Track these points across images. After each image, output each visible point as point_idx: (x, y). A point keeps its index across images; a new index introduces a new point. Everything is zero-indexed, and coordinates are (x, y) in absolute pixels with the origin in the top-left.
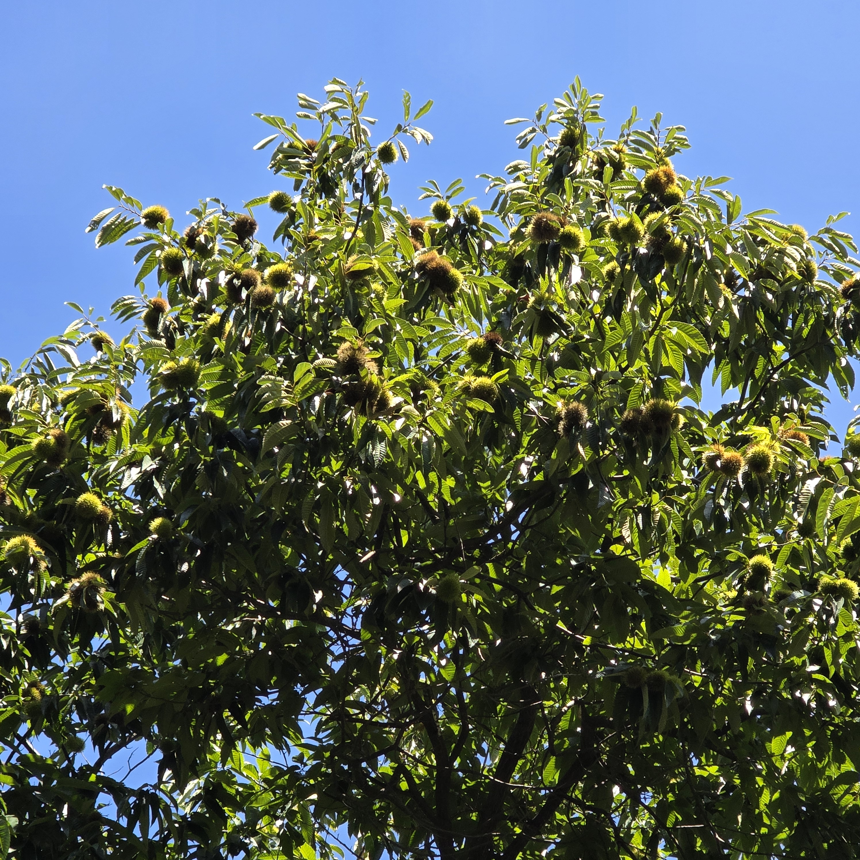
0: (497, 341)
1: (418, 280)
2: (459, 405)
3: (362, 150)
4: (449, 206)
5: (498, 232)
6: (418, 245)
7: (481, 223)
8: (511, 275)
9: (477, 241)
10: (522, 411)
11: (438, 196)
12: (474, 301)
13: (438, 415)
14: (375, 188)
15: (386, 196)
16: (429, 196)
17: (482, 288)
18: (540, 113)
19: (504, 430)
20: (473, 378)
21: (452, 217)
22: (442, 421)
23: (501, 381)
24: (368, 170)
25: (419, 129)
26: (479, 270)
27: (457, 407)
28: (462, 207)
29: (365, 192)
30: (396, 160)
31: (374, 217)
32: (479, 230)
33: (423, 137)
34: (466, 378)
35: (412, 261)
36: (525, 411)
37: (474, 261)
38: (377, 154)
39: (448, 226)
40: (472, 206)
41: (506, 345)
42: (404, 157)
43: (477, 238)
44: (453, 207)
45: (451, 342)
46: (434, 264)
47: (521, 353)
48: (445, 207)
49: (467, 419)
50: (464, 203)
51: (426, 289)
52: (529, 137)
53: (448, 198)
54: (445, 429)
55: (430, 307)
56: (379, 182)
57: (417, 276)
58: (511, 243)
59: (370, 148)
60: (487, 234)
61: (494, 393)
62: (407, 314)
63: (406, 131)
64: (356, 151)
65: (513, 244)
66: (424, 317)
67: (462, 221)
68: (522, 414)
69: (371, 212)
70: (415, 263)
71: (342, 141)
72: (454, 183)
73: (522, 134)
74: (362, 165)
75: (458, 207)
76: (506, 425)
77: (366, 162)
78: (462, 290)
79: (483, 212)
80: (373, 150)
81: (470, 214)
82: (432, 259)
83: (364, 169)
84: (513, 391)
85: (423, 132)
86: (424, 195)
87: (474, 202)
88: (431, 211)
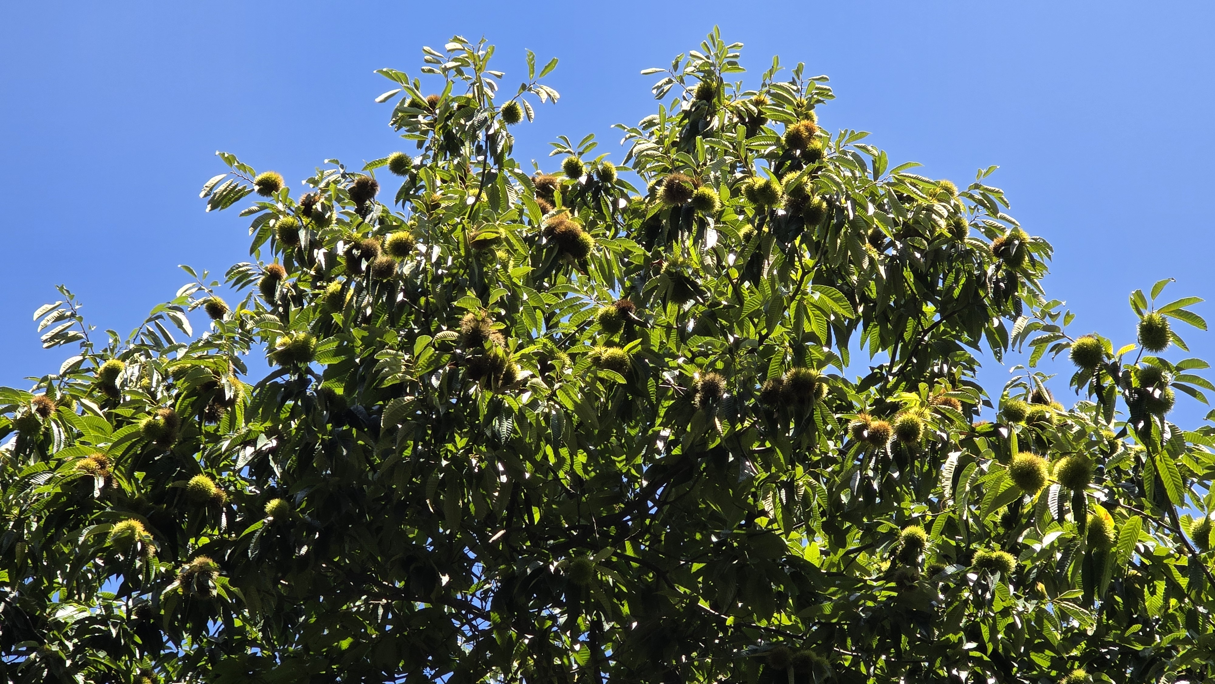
0: (630, 309)
1: (546, 245)
2: (590, 377)
3: (485, 111)
4: (581, 163)
5: (634, 189)
6: (548, 206)
7: (615, 179)
8: (647, 235)
9: (611, 199)
10: (657, 382)
11: (569, 152)
12: (606, 266)
13: (568, 388)
14: (499, 150)
15: (510, 157)
16: (560, 152)
17: (614, 252)
18: (677, 62)
19: (639, 402)
20: (604, 349)
21: (584, 174)
22: (572, 394)
23: (634, 351)
24: (491, 132)
25: (545, 87)
26: (613, 229)
27: (587, 379)
28: (595, 163)
29: (489, 154)
30: (521, 120)
31: (498, 180)
32: (613, 187)
33: (549, 95)
34: (597, 349)
35: (539, 226)
36: (660, 381)
37: (608, 220)
38: (501, 114)
39: (580, 184)
40: (605, 162)
41: (639, 313)
42: (529, 117)
43: (611, 195)
44: (585, 164)
45: (582, 310)
46: (563, 228)
47: (655, 321)
48: (577, 163)
49: (599, 391)
50: (597, 159)
51: (554, 254)
52: (666, 88)
53: (580, 154)
54: (575, 402)
55: (562, 271)
56: (503, 142)
57: (544, 241)
58: (647, 201)
59: (493, 109)
60: (622, 191)
61: (626, 365)
62: (535, 282)
63: (530, 89)
64: (478, 111)
65: (649, 202)
66: (555, 281)
67: (596, 179)
68: (657, 386)
69: (495, 175)
70: (543, 228)
71: (463, 102)
72: (586, 139)
73: (659, 84)
74: (485, 127)
75: (590, 163)
76: (640, 398)
77: (489, 123)
78: (592, 255)
79: (618, 168)
80: (496, 110)
81: (603, 170)
82: (561, 223)
83: (488, 129)
84: (647, 360)
85: (549, 90)
86: (555, 151)
87: (608, 158)
88: (562, 168)
